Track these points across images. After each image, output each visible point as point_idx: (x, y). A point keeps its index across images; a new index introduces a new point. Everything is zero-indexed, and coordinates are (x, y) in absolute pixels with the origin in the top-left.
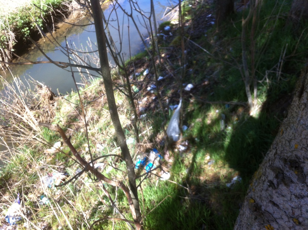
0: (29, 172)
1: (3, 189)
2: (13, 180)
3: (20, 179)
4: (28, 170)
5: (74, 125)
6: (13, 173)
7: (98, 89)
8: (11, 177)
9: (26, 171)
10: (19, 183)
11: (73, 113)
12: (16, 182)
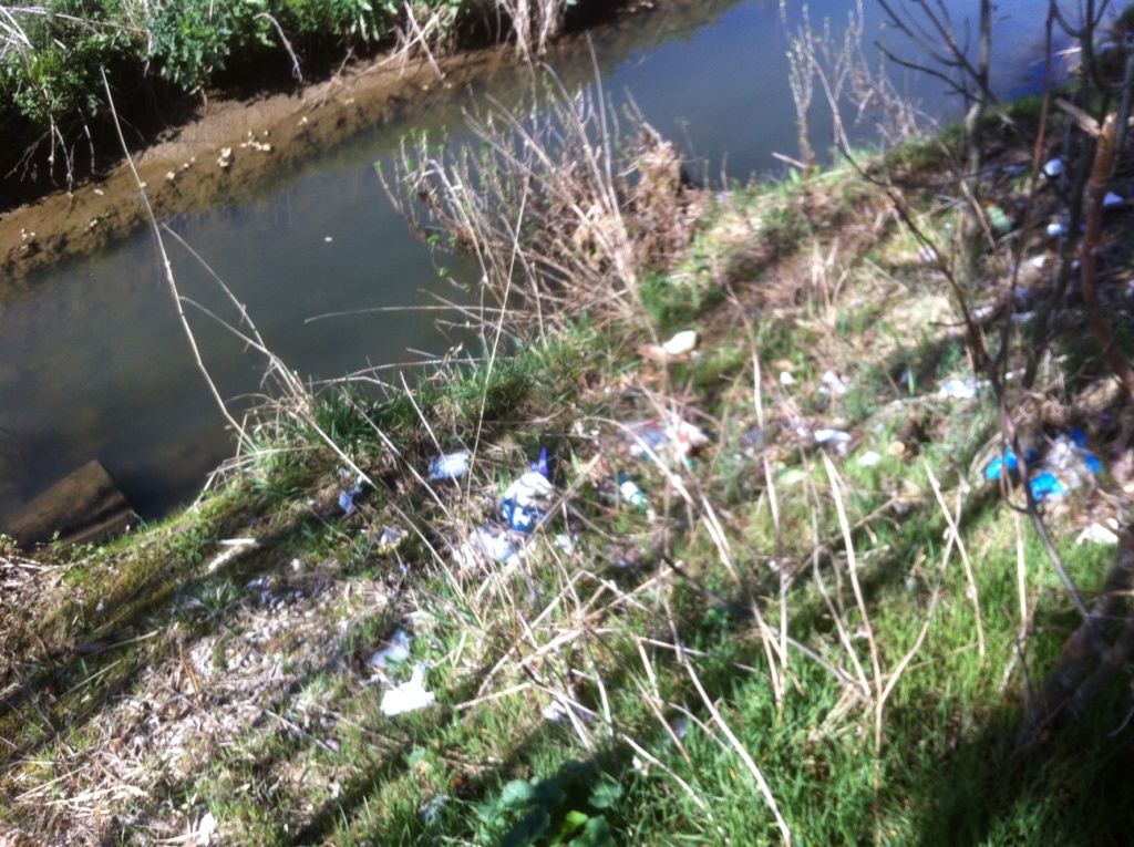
0: (583, 397)
1: (498, 423)
2: (530, 407)
3: (552, 411)
4: (582, 392)
5: (750, 291)
6: (533, 385)
7: (858, 189)
8: (524, 396)
9: (574, 393)
10: (546, 420)
11: (754, 249)
12: (539, 414)
